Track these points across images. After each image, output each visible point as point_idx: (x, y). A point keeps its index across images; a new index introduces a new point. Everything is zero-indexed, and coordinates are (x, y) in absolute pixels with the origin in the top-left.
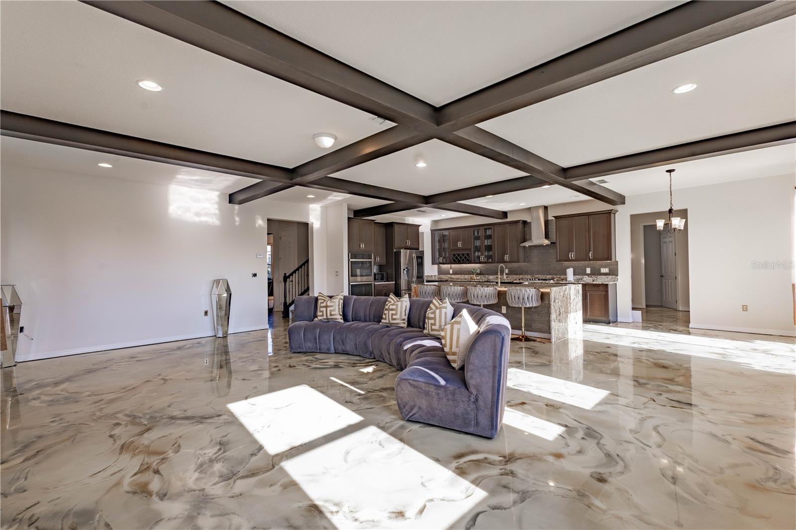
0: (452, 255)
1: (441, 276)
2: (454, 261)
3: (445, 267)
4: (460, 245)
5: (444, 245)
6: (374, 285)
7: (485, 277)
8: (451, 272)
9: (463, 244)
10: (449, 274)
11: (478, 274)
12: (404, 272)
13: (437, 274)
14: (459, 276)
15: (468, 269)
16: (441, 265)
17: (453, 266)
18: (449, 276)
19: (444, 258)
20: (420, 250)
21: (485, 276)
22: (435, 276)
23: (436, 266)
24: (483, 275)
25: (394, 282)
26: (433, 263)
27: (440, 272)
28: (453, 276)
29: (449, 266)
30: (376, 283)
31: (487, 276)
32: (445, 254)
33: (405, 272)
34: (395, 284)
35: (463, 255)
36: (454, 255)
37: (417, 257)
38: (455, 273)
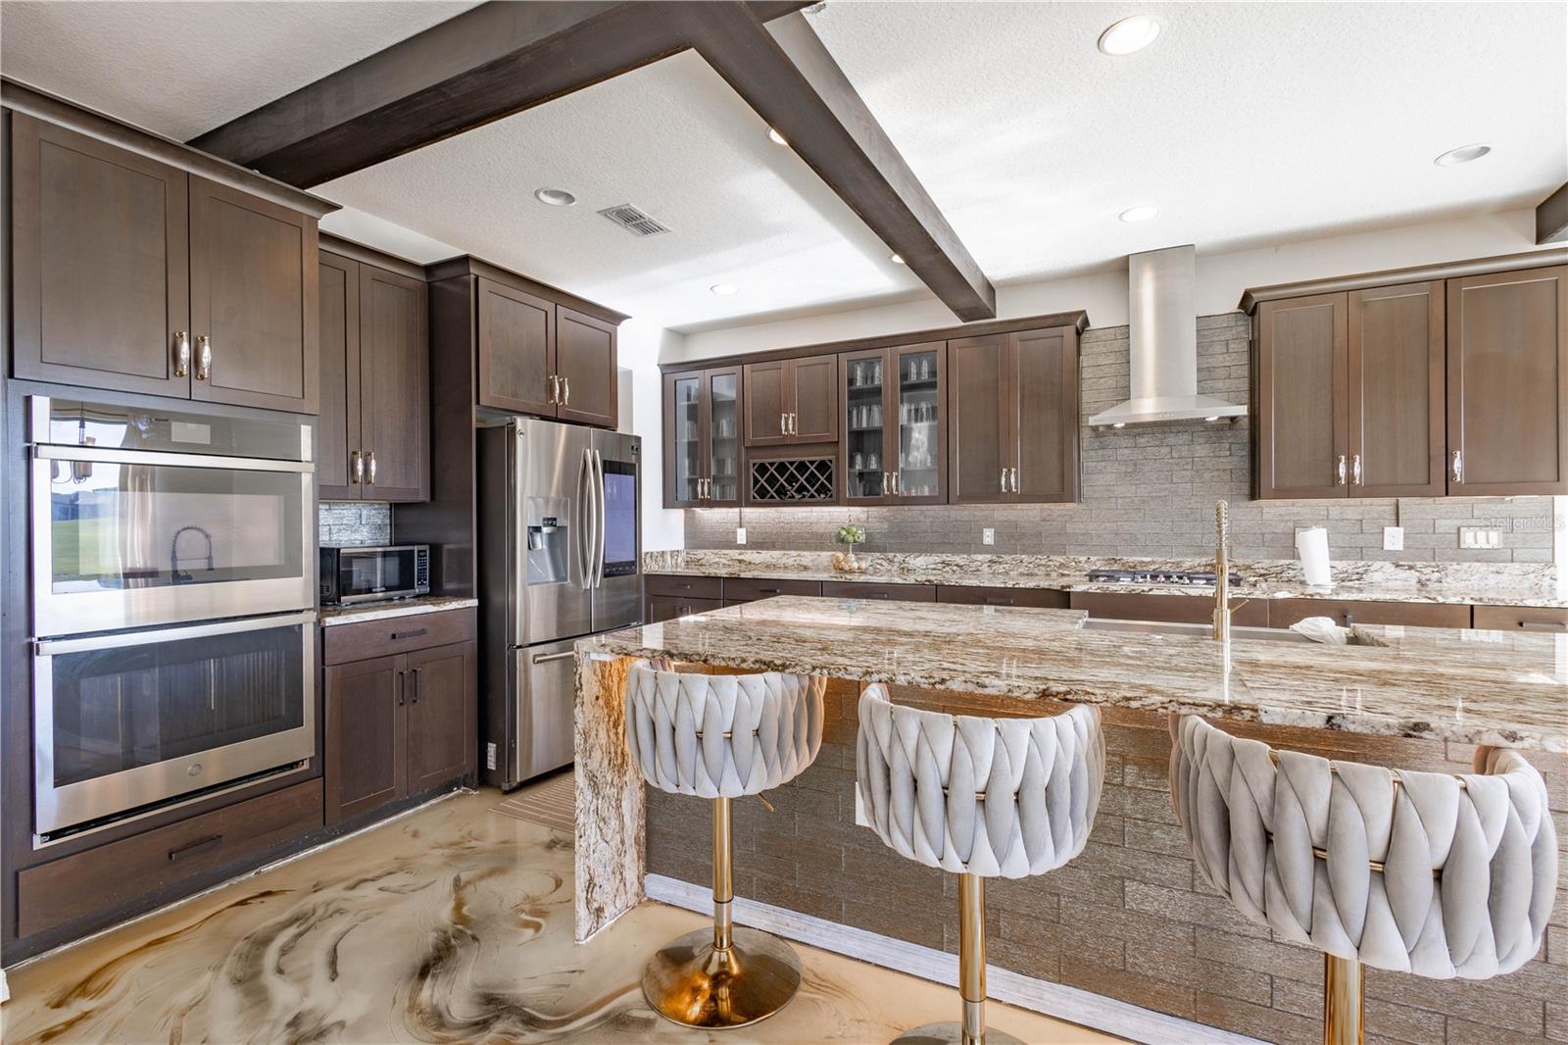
0: (752, 470)
1: (700, 554)
2: (762, 493)
3: (714, 517)
4: (789, 424)
5: (717, 428)
6: (322, 632)
7: (891, 561)
8: (741, 537)
9: (801, 422)
10: (730, 544)
11: (862, 548)
12: (531, 546)
13: (680, 545)
14: (776, 554)
15: (815, 529)
16: (698, 510)
17: (753, 514)
18: (734, 554)
19: (716, 480)
20: (620, 431)
21: (891, 555)
22: (674, 554)
23: (678, 515)
24: (883, 550)
25: (474, 602)
26: (667, 504)
27: (695, 538)
28: (750, 556)
29: (733, 513)
30: (330, 621)
31: (900, 557)
32: (721, 464)
33: (541, 542)
34: (483, 610)
35: (802, 467)
36: (762, 469)
37: (604, 463)
38: (757, 543)
